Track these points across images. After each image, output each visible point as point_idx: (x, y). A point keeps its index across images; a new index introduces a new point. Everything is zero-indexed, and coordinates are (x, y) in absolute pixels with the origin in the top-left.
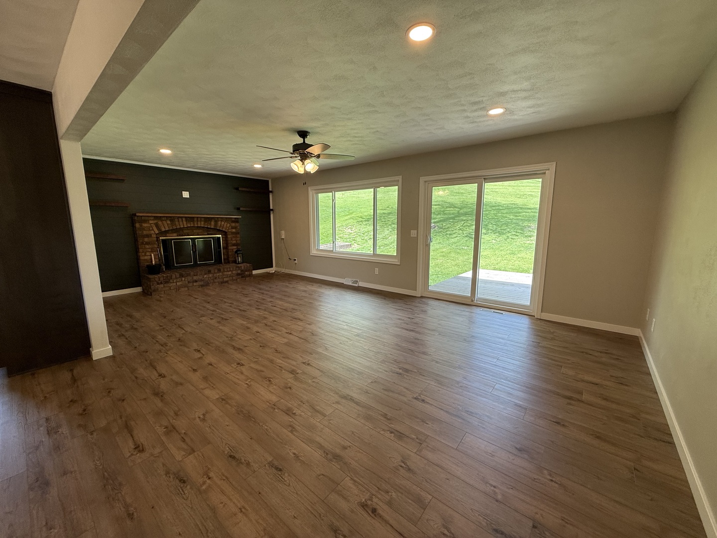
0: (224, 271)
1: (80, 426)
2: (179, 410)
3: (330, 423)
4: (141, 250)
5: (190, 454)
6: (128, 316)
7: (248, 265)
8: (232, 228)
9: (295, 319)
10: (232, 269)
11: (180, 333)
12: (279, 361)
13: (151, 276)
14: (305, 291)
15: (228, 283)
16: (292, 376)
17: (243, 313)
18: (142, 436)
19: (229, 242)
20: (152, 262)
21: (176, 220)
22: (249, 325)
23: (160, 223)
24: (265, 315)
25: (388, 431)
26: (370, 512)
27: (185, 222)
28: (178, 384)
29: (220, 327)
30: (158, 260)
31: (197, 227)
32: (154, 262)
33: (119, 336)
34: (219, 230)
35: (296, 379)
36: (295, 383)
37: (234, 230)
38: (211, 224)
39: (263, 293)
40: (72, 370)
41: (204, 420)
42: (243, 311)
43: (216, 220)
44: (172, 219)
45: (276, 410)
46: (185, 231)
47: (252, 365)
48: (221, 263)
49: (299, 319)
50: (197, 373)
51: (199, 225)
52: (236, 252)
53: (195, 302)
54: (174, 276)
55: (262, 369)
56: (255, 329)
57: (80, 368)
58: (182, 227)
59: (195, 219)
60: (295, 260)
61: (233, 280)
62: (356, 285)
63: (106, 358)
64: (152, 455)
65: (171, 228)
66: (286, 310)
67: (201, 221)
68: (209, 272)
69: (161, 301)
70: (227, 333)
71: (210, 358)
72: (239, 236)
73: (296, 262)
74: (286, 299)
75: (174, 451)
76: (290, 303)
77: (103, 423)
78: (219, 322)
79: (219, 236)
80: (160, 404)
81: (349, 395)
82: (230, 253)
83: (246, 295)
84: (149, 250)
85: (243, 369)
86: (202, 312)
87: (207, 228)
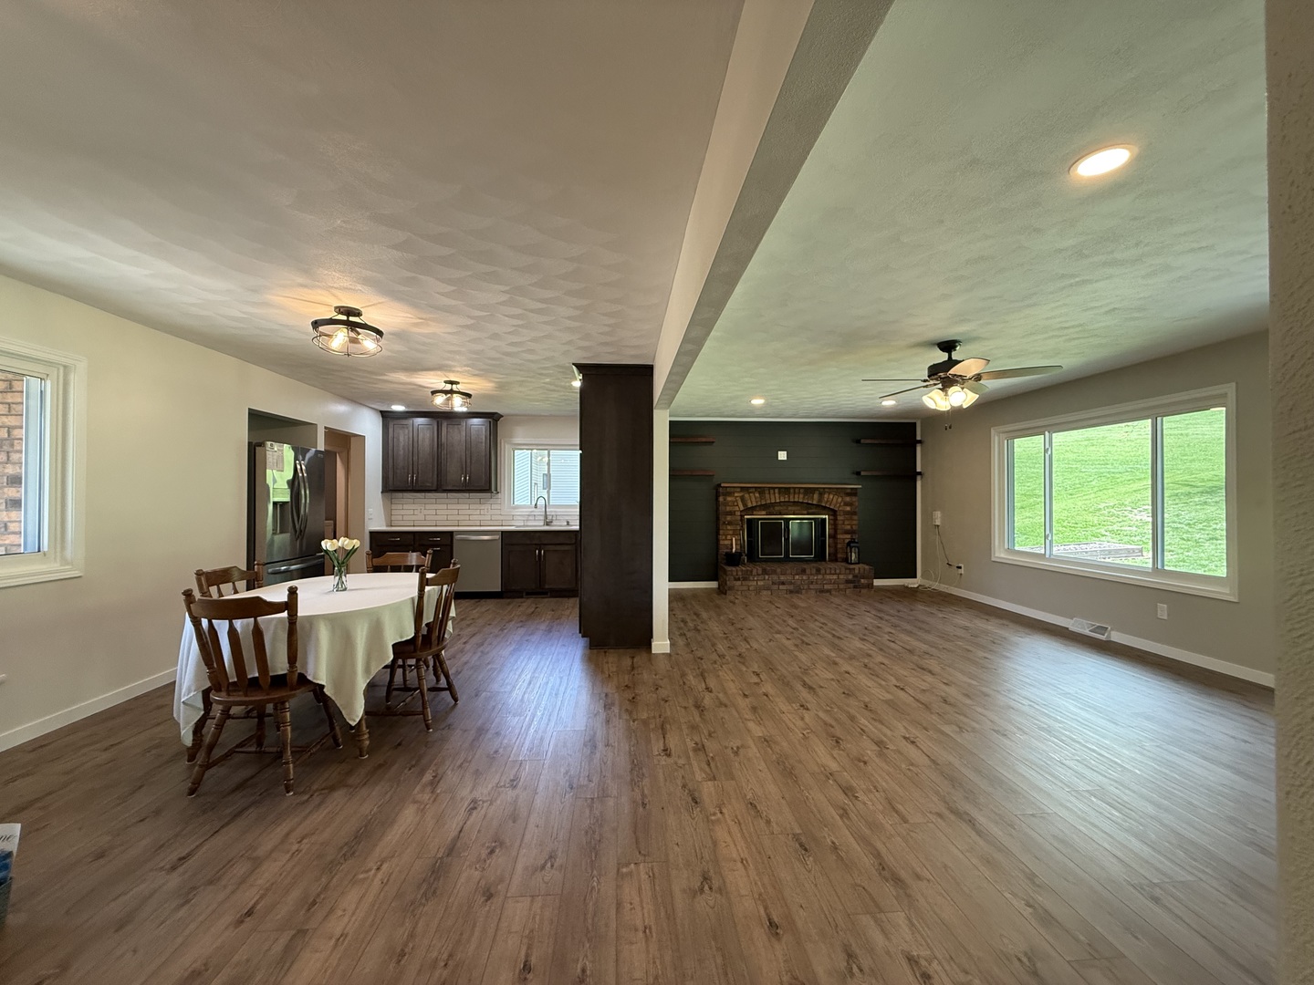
0: (826, 573)
1: (627, 710)
2: (714, 732)
3: (908, 834)
4: (721, 532)
5: (710, 780)
6: (695, 614)
7: (867, 567)
8: (846, 504)
9: (923, 669)
10: (838, 571)
11: (743, 647)
12: (863, 721)
13: (729, 568)
14: (966, 628)
15: (831, 594)
16: (876, 748)
17: (837, 641)
18: (673, 742)
19: (839, 527)
20: (732, 549)
21: (767, 492)
22: (837, 660)
23: (747, 496)
24: (870, 652)
25: (1024, 900)
26: (918, 975)
27: (777, 495)
28: (722, 704)
29: (796, 653)
30: (739, 547)
31: (794, 502)
32: (734, 550)
33: (681, 635)
34: (825, 508)
35: (881, 755)
36: (877, 760)
37: (848, 508)
38: (813, 498)
39: (881, 618)
40: (633, 658)
41: (736, 753)
42: (838, 638)
43: (822, 492)
44: (761, 491)
45: (831, 782)
46: (777, 508)
47: (822, 714)
48: (825, 560)
49: (930, 672)
50: (747, 700)
51: (796, 500)
52: (849, 544)
53: (775, 612)
54: (754, 572)
55: (834, 723)
56: (846, 667)
57: (640, 659)
58: (773, 501)
59: (792, 491)
60: (960, 568)
61: (839, 590)
62: (1103, 638)
63: (663, 654)
64: (676, 763)
65: (759, 503)
66: (911, 652)
67: (799, 493)
68: (804, 571)
69: (734, 603)
70: (802, 662)
71: (768, 687)
72: (855, 517)
73: (962, 571)
74: (919, 633)
75: (696, 768)
76: (925, 642)
77: (644, 716)
78: (796, 646)
79: (824, 517)
80: (698, 719)
81: (968, 814)
82: (839, 546)
83: (851, 616)
84: (731, 532)
85: (807, 716)
86: (780, 628)
87: (808, 503)
